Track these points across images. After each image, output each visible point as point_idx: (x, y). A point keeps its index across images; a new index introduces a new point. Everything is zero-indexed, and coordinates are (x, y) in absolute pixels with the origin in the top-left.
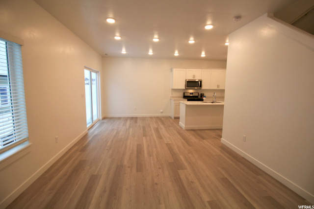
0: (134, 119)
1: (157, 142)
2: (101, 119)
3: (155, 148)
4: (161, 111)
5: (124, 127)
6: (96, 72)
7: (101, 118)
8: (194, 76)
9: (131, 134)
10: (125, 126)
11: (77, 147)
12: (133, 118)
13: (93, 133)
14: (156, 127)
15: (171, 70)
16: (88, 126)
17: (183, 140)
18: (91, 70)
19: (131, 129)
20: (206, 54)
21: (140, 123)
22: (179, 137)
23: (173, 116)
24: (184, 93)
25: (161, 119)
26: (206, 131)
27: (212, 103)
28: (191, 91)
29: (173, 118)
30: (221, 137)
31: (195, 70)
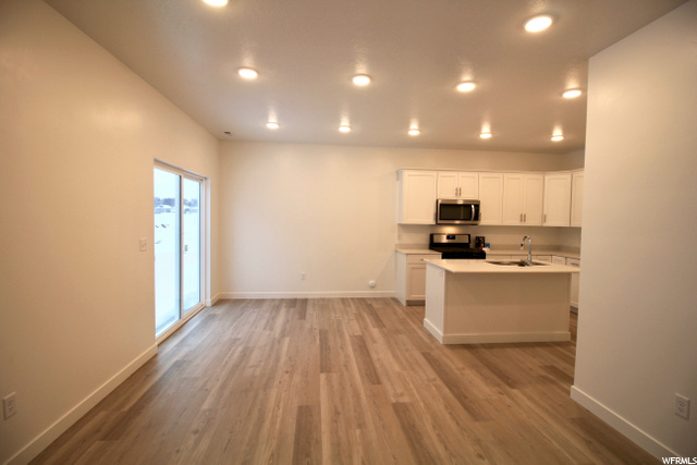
0: (299, 305)
1: (363, 396)
2: (209, 304)
3: (360, 426)
4: (372, 282)
5: (267, 332)
6: (201, 179)
7: (209, 302)
8: (458, 192)
9: (283, 359)
10: (271, 329)
11: (102, 414)
12: (296, 300)
13: (174, 353)
14: (359, 333)
15: (398, 174)
16: (159, 333)
17: (447, 391)
18: (182, 173)
19: (287, 340)
20: (493, 130)
21: (313, 318)
22: (433, 375)
23: (403, 297)
24: (432, 236)
25: (370, 307)
26: (509, 350)
27: (522, 264)
28: (450, 230)
29: (404, 304)
30: (571, 381)
31: (461, 174)
